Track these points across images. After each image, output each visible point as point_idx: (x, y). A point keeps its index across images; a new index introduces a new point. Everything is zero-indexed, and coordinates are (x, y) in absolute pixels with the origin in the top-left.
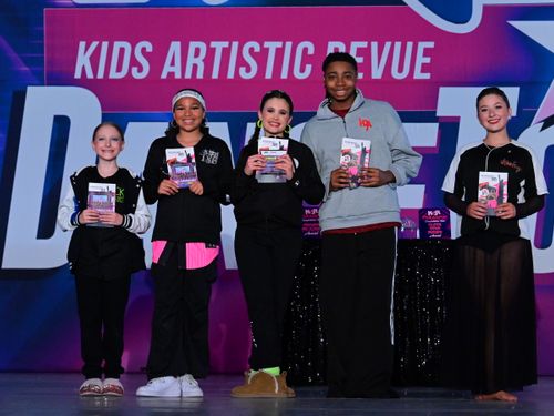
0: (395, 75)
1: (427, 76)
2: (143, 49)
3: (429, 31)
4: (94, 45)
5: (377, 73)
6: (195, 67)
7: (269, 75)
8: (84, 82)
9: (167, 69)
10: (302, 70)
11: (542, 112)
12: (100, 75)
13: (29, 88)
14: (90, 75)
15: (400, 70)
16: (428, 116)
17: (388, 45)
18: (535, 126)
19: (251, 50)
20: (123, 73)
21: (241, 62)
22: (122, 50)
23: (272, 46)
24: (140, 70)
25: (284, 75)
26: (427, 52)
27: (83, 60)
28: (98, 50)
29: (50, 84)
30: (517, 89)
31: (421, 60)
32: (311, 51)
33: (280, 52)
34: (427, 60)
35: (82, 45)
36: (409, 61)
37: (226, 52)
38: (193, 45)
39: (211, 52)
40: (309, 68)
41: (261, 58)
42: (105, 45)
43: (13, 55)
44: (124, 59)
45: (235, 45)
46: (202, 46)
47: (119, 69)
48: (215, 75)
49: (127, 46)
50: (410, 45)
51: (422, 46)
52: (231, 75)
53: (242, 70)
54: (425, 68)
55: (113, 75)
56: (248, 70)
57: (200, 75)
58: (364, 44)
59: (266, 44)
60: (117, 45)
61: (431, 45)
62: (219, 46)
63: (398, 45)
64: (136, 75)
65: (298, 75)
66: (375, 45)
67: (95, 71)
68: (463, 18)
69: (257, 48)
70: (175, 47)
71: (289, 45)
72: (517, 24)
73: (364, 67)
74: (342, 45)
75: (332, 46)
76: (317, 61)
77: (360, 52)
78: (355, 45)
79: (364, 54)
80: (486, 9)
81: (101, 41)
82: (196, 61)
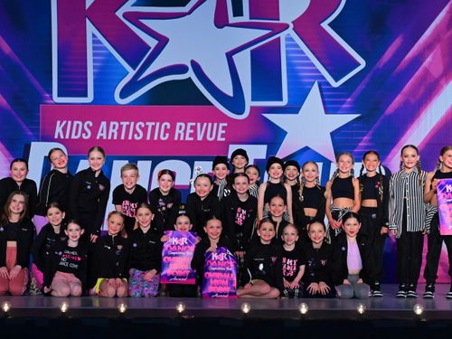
0: (209, 139)
1: (224, 139)
2: (88, 125)
3: (225, 118)
4: (64, 122)
5: (200, 138)
6: (113, 134)
7: (148, 138)
8: (59, 140)
9: (99, 135)
10: (164, 136)
12: (67, 137)
13: (32, 143)
14: (62, 137)
15: (211, 136)
17: (205, 124)
19: (140, 126)
20: (79, 136)
21: (135, 132)
22: (78, 125)
23: (150, 124)
24: (87, 134)
25: (156, 138)
26: (224, 128)
27: (59, 130)
28: (66, 125)
29: (42, 141)
30: (265, 147)
31: (221, 132)
33: (154, 127)
34: (224, 132)
35: (58, 122)
36: (215, 132)
37: (128, 127)
38: (112, 123)
39: (121, 127)
40: (167, 135)
41: (145, 130)
42: (70, 123)
43: (24, 126)
44: (79, 130)
45: (132, 124)
46: (117, 124)
47: (76, 134)
48: (123, 138)
49: (80, 123)
50: (215, 124)
51: (221, 125)
52: (130, 138)
53: (136, 136)
54: (222, 136)
55: (73, 137)
56: (139, 135)
57: (115, 138)
58: (194, 124)
59: (148, 123)
60: (76, 123)
61: (226, 124)
62: (125, 124)
63: (210, 125)
64: (84, 137)
65: (162, 138)
66: (199, 124)
67: (65, 135)
69: (143, 125)
70: (104, 124)
71: (158, 124)
72: (266, 115)
73: (194, 135)
74: (183, 125)
75: (178, 124)
76: (172, 131)
77: (192, 128)
78: (190, 124)
79: (194, 128)
80: (252, 109)
81: (68, 121)
82: (113, 131)
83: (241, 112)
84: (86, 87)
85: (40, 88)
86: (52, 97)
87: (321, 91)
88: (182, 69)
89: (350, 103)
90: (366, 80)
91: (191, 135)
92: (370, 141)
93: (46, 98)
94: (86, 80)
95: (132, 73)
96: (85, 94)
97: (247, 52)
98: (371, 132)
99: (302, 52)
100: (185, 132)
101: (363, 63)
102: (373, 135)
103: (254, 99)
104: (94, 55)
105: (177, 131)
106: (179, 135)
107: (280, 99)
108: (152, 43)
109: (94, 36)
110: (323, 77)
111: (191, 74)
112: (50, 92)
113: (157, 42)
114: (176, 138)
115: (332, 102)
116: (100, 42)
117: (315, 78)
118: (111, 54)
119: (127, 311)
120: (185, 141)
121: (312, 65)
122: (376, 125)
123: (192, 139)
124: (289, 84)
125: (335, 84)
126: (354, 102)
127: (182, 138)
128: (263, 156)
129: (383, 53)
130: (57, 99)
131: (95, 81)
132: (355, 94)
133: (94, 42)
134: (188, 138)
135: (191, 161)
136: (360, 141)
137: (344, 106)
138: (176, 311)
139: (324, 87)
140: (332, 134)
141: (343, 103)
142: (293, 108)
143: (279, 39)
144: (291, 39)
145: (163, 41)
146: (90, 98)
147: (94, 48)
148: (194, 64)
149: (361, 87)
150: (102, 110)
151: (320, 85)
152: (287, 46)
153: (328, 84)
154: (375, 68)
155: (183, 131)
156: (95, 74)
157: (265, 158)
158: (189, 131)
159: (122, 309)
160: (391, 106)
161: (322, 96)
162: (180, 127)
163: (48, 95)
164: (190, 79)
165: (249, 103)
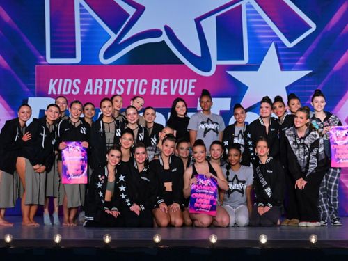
0: (181, 93)
1: (193, 93)
2: (77, 83)
3: (195, 76)
4: (57, 80)
5: (173, 92)
6: (98, 90)
7: (128, 93)
8: (52, 96)
9: (86, 90)
10: (142, 91)
13: (30, 99)
14: (55, 93)
15: (182, 91)
17: (177, 81)
19: (121, 83)
20: (69, 92)
21: (117, 87)
22: (68, 83)
23: (130, 81)
24: (75, 91)
25: (135, 93)
26: (193, 84)
27: (52, 87)
28: (58, 82)
29: (38, 96)
30: (230, 99)
31: (191, 87)
33: (133, 84)
34: (194, 87)
35: (51, 80)
36: (186, 87)
37: (111, 84)
38: (97, 81)
39: (105, 84)
40: (145, 90)
41: (125, 86)
42: (61, 80)
43: (23, 84)
45: (115, 80)
46: (101, 81)
47: (67, 90)
48: (106, 93)
49: (70, 81)
50: (186, 81)
51: (191, 81)
52: (113, 93)
53: (118, 91)
54: (192, 90)
55: (64, 93)
56: (120, 91)
57: (100, 93)
58: (168, 81)
59: (127, 80)
60: (66, 80)
61: (195, 81)
62: (108, 81)
63: (181, 81)
64: (74, 93)
65: (141, 93)
66: (172, 81)
67: (57, 91)
68: (208, 70)
69: (124, 82)
70: (90, 81)
71: (137, 81)
72: (230, 73)
73: (168, 90)
74: (158, 81)
75: (154, 81)
76: (148, 87)
77: (166, 84)
78: (164, 81)
79: (168, 84)
80: (218, 66)
81: (59, 79)
82: (98, 87)
84: (74, 49)
85: (37, 52)
86: (45, 59)
87: (277, 50)
88: (157, 33)
89: (302, 61)
90: (317, 41)
91: (165, 90)
93: (41, 60)
94: (74, 44)
95: (114, 37)
96: (74, 56)
97: (213, 19)
98: (321, 86)
99: (260, 17)
100: (160, 87)
101: (313, 27)
103: (219, 59)
104: (81, 22)
105: (153, 87)
106: (155, 90)
107: (242, 58)
108: (131, 11)
109: (81, 6)
110: (279, 39)
111: (164, 37)
112: (44, 54)
113: (135, 10)
114: (152, 93)
115: (287, 60)
116: (86, 11)
117: (272, 40)
118: (95, 21)
119: (112, 241)
120: (160, 95)
121: (270, 28)
122: (325, 80)
123: (166, 93)
124: (249, 45)
125: (289, 45)
126: (306, 61)
127: (157, 93)
128: (228, 108)
129: (331, 18)
130: (49, 60)
131: (82, 44)
132: (307, 52)
133: (81, 11)
134: (162, 93)
135: (165, 113)
136: (311, 94)
137: (297, 64)
138: (154, 242)
139: (280, 48)
140: (287, 88)
141: (297, 61)
142: (253, 66)
143: (240, 6)
144: (251, 7)
145: (140, 9)
146: (78, 59)
147: (81, 16)
148: (167, 29)
149: (312, 47)
150: (89, 69)
151: (276, 45)
152: (247, 12)
153: (283, 45)
154: (324, 31)
155: (158, 87)
156: (82, 38)
157: (229, 109)
158: (164, 87)
159: (107, 240)
160: (338, 63)
161: (279, 56)
162: (156, 83)
163: (42, 57)
164: (163, 42)
165: (215, 62)
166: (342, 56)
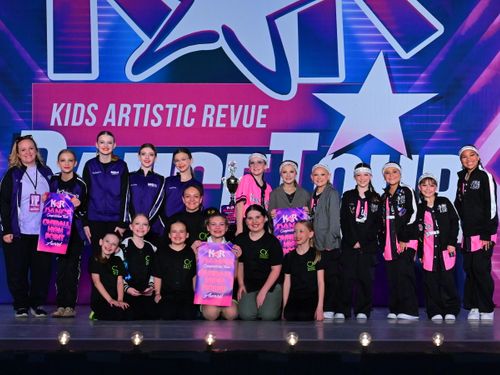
0: (245, 125)
1: (264, 126)
2: (93, 109)
3: (266, 99)
4: (63, 105)
5: (234, 124)
6: (124, 119)
7: (168, 124)
8: (56, 128)
9: (107, 120)
10: (189, 122)
11: (333, 148)
12: (66, 124)
13: (23, 132)
14: (60, 124)
15: (248, 122)
16: (265, 151)
17: (241, 107)
18: (329, 156)
19: (158, 109)
20: (80, 122)
21: (152, 116)
22: (79, 109)
23: (171, 107)
24: (91, 121)
25: (178, 124)
26: (264, 112)
27: (55, 115)
28: (65, 107)
29: (35, 129)
30: (317, 135)
31: (261, 116)
32: (194, 110)
33: (175, 111)
34: (264, 116)
35: (55, 105)
36: (253, 117)
37: (143, 111)
38: (123, 106)
39: (134, 111)
40: (193, 120)
41: (164, 114)
42: (69, 105)
43: (13, 111)
44: (81, 114)
45: (148, 106)
46: (128, 106)
47: (78, 120)
48: (136, 124)
49: (82, 106)
50: (254, 107)
51: (261, 108)
52: (145, 124)
53: (153, 121)
54: (263, 121)
55: (74, 123)
56: (156, 121)
57: (127, 124)
58: (226, 106)
59: (168, 106)
60: (77, 106)
61: (266, 107)
62: (138, 107)
63: (247, 107)
64: (88, 124)
65: (186, 124)
66: (233, 107)
67: (63, 122)
69: (162, 108)
70: (112, 107)
71: (181, 106)
72: (319, 96)
73: (226, 120)
74: (213, 107)
75: (207, 107)
76: (198, 116)
77: (224, 111)
78: (221, 107)
79: (226, 112)
80: (300, 86)
81: (67, 103)
82: (124, 116)
83: (286, 92)
84: (89, 60)
85: (33, 63)
86: (46, 74)
87: (387, 63)
88: (211, 36)
89: (424, 79)
90: (445, 49)
91: (222, 121)
92: (451, 127)
93: (40, 75)
94: (89, 51)
95: (147, 41)
96: (88, 70)
97: (293, 16)
98: (451, 115)
99: (363, 15)
100: (215, 116)
101: (440, 29)
102: (453, 120)
103: (302, 75)
104: (100, 19)
105: (206, 116)
106: (208, 120)
107: (336, 74)
108: (173, 3)
110: (390, 47)
111: (222, 43)
112: (45, 67)
113: (178, 2)
114: (204, 125)
115: (401, 77)
116: (106, 4)
117: (380, 47)
118: (120, 19)
119: (143, 343)
120: (214, 128)
121: (376, 31)
122: (458, 106)
123: (224, 125)
124: (347, 55)
125: (405, 56)
126: (430, 79)
127: (211, 125)
128: (314, 147)
129: (467, 16)
130: (53, 76)
131: (101, 52)
132: (431, 67)
133: (99, 3)
134: (218, 125)
135: (222, 154)
136: (437, 127)
137: (417, 83)
138: (205, 343)
139: (391, 60)
140: (402, 119)
141: (415, 79)
142: (352, 86)
145: (186, 2)
146: (94, 75)
147: (99, 11)
148: (227, 31)
149: (439, 58)
150: (111, 89)
151: (386, 56)
152: (344, 7)
153: (399, 56)
154: (455, 35)
155: (213, 116)
156: (100, 43)
157: (316, 149)
158: (220, 115)
159: (137, 340)
160: (476, 83)
161: (389, 71)
162: (209, 110)
163: (41, 71)
164: (221, 49)
165: (296, 80)
166: (482, 72)
